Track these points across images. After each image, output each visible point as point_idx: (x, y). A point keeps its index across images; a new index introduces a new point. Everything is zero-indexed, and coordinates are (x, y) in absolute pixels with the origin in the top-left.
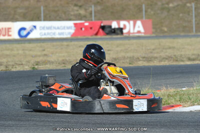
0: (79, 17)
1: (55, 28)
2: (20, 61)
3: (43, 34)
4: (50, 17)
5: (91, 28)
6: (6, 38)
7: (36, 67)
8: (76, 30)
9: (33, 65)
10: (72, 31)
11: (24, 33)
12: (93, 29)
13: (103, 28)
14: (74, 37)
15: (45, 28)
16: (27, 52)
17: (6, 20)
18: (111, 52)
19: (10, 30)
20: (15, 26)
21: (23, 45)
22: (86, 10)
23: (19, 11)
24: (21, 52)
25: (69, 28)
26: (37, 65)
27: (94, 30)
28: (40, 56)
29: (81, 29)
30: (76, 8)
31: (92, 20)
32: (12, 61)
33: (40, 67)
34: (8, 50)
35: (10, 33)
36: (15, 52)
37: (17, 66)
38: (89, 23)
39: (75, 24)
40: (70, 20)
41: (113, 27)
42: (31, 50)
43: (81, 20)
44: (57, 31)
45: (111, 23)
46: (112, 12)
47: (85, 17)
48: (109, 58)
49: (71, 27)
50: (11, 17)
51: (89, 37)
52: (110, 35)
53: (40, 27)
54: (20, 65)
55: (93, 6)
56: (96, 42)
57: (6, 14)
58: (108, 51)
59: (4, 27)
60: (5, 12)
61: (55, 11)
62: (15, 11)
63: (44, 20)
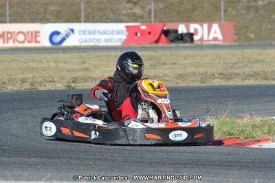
0: (134, 18)
1: (100, 32)
2: (51, 77)
3: (84, 40)
4: (93, 17)
5: (149, 33)
6: (33, 45)
7: (73, 85)
8: (128, 36)
9: (69, 82)
10: (124, 37)
11: (57, 39)
12: (152, 33)
13: (166, 33)
14: (125, 46)
15: (87, 32)
16: (61, 65)
17: (33, 21)
18: (177, 66)
19: (38, 35)
20: (46, 29)
21: (55, 55)
22: (143, 8)
23: (52, 8)
24: (52, 65)
25: (119, 32)
26: (73, 82)
27: (154, 36)
28: (78, 71)
29: (136, 34)
30: (129, 5)
31: (151, 22)
32: (40, 77)
33: (77, 85)
34: (35, 62)
35: (38, 39)
36: (45, 65)
37: (46, 84)
38: (147, 26)
39: (127, 27)
40: (121, 21)
41: (180, 32)
42: (66, 62)
43: (136, 21)
44: (103, 37)
45: (178, 26)
46: (179, 12)
47: (142, 17)
48: (172, 74)
49: (122, 31)
50: (40, 16)
51: (147, 45)
52: (176, 42)
53: (80, 31)
54: (50, 82)
55: (152, 3)
56: (155, 51)
57: (33, 12)
58: (173, 64)
59: (30, 30)
60: (31, 11)
61: (100, 9)
62: (46, 9)
63: (85, 22)
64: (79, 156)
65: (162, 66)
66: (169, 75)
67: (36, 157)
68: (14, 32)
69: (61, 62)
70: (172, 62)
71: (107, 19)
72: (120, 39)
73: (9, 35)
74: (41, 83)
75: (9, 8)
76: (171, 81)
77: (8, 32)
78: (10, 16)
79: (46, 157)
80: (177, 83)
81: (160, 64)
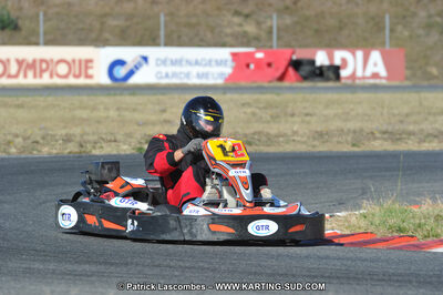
0: (244, 39)
1: (189, 63)
2: (112, 134)
3: (163, 75)
5: (269, 65)
6: (82, 81)
8: (235, 69)
9: (140, 143)
10: (228, 70)
11: (120, 72)
12: (273, 66)
13: (297, 65)
14: (230, 84)
15: (169, 62)
16: (128, 115)
17: (81, 42)
18: (314, 119)
19: (90, 65)
20: (103, 56)
21: (118, 98)
22: (258, 24)
23: (112, 22)
24: (113, 113)
25: (220, 63)
27: (277, 69)
28: (154, 124)
29: (248, 66)
30: (237, 20)
31: (271, 47)
32: (94, 134)
34: (85, 108)
35: (90, 72)
36: (102, 114)
37: (104, 145)
38: (266, 53)
39: (234, 55)
40: (224, 45)
41: (318, 63)
42: (134, 110)
43: (248, 45)
44: (195, 70)
45: (315, 54)
46: (317, 31)
47: (257, 38)
48: (306, 131)
49: (226, 61)
50: (94, 35)
51: (266, 84)
52: (312, 81)
53: (157, 60)
54: (110, 141)
55: (275, 16)
56: (278, 94)
57: (82, 29)
58: (307, 115)
59: (77, 58)
60: (81, 26)
61: (189, 25)
62: (102, 24)
63: (166, 45)
64: (157, 263)
65: (290, 119)
66: (301, 132)
67: (88, 262)
68: (52, 60)
69: (127, 109)
70: (306, 111)
71: (202, 40)
72: (222, 74)
73: (44, 66)
74: (95, 143)
75: (45, 21)
76: (304, 143)
77: (42, 61)
78: (45, 34)
79: (105, 263)
80: (314, 146)
81: (286, 115)
